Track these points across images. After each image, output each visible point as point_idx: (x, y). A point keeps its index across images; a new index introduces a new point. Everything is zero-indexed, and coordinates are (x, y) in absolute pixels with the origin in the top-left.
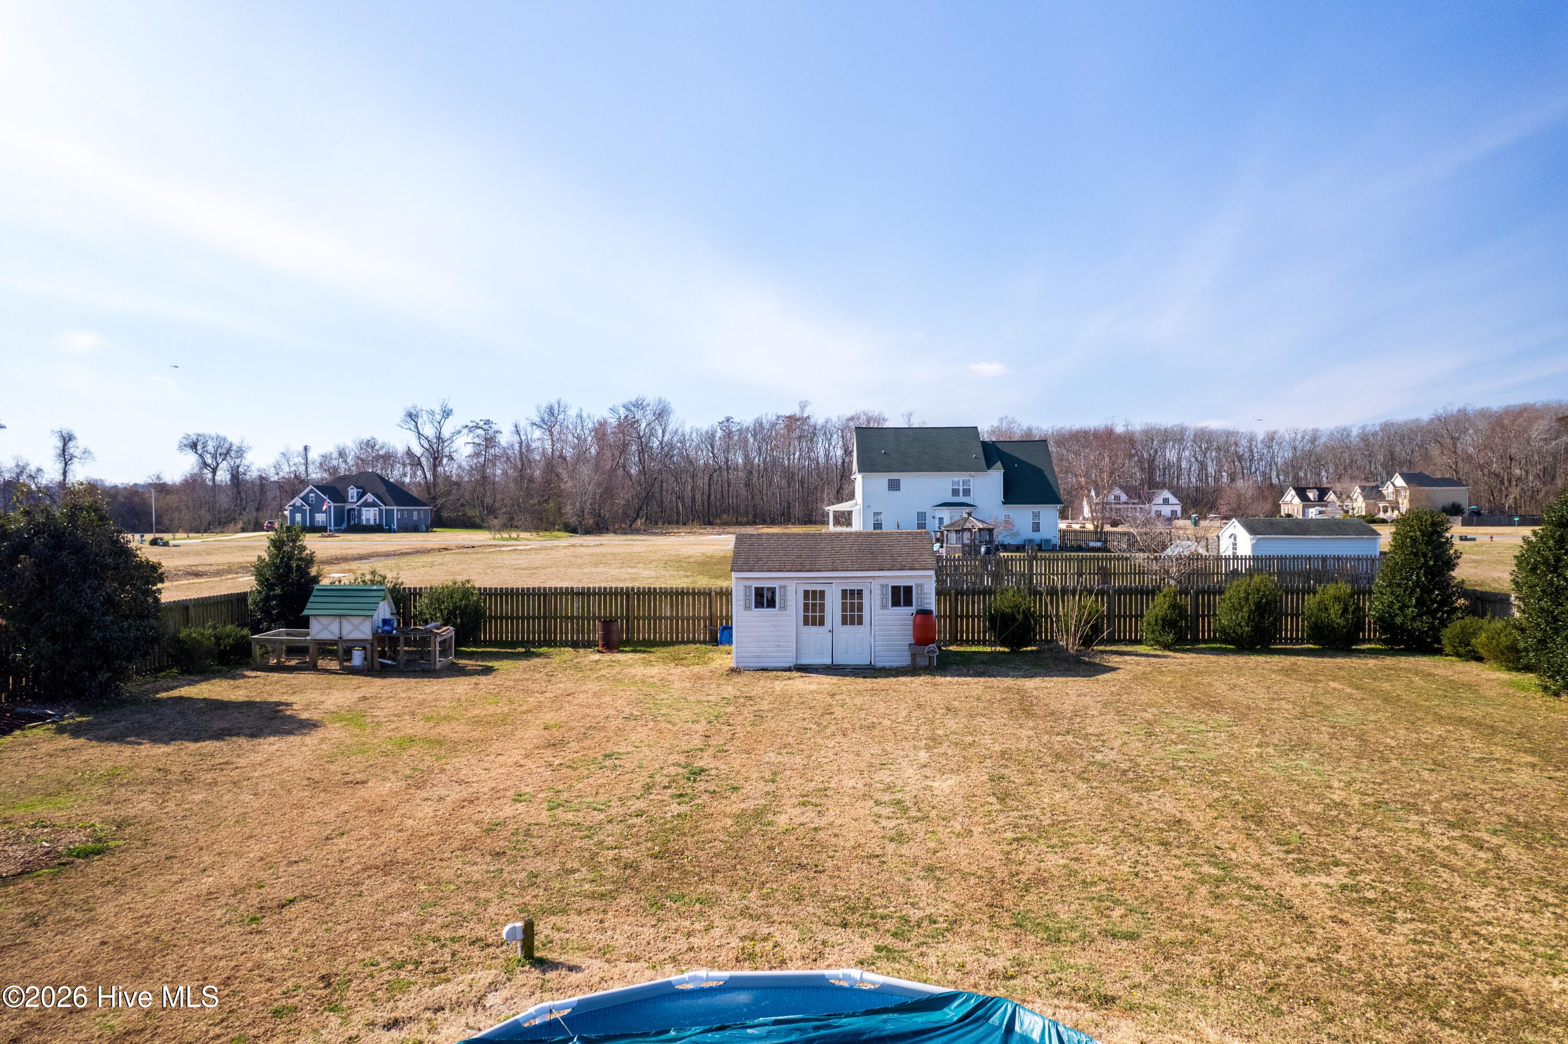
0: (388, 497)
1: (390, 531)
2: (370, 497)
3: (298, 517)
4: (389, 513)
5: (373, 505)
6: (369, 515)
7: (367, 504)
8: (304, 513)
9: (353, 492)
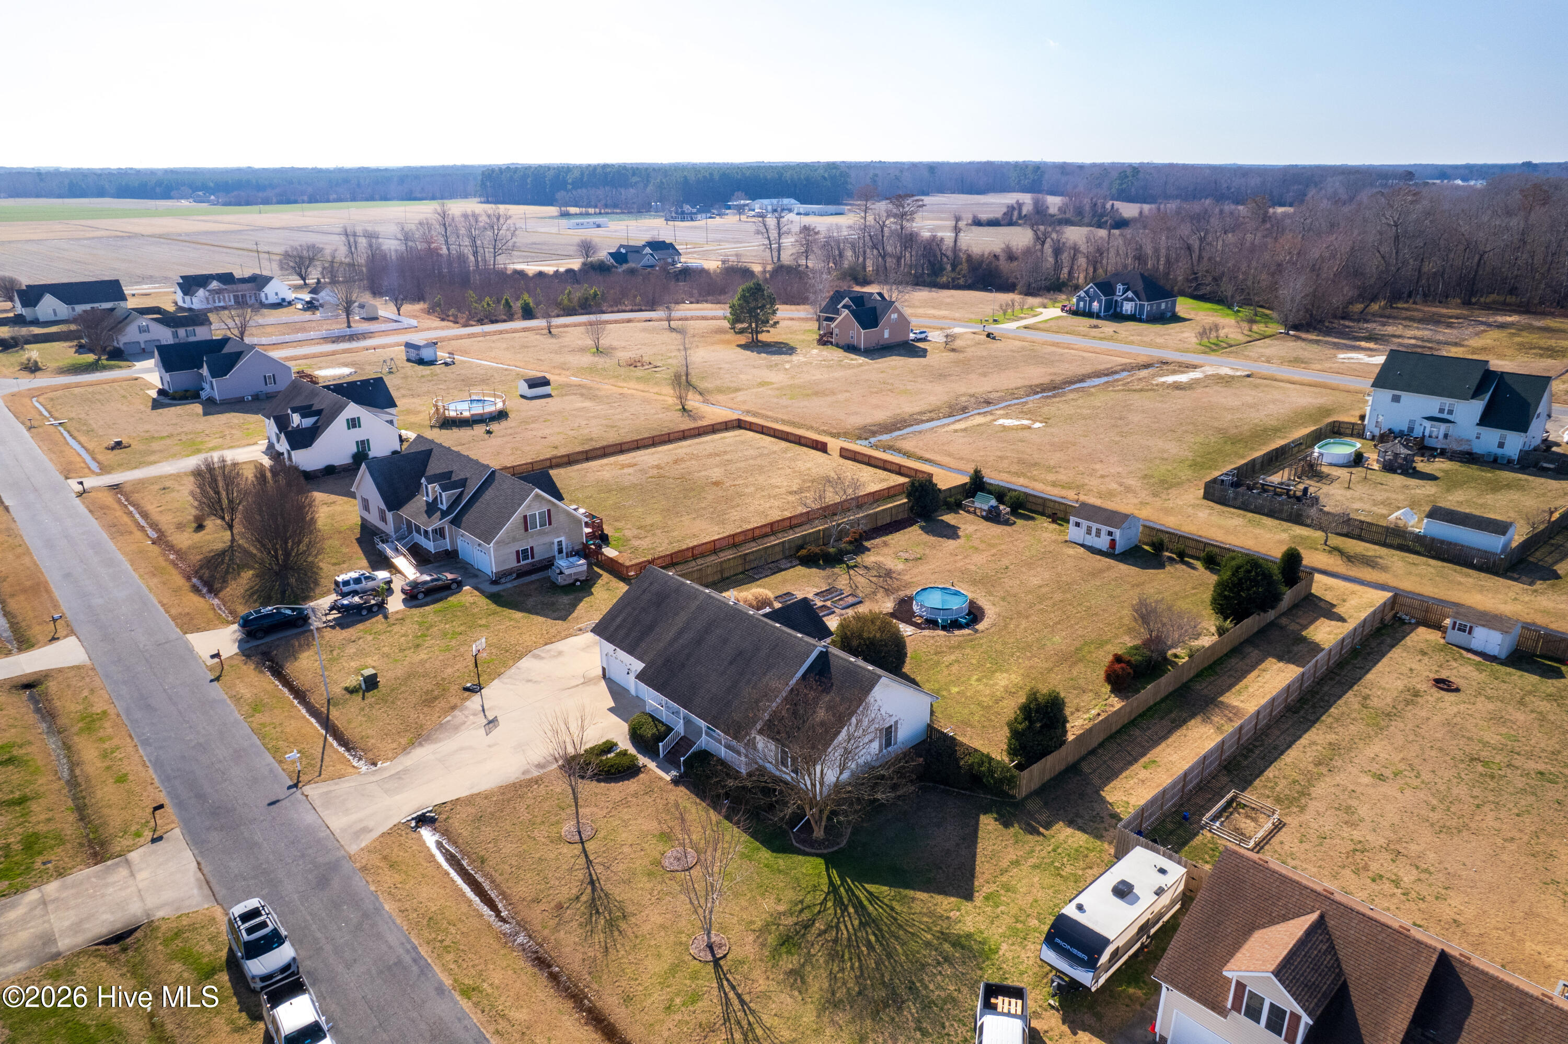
0: (1143, 295)
1: (1140, 320)
2: (1130, 294)
3: (1082, 304)
4: (1142, 306)
5: (1131, 300)
6: (1128, 307)
7: (1127, 299)
8: (1085, 302)
9: (1120, 287)
